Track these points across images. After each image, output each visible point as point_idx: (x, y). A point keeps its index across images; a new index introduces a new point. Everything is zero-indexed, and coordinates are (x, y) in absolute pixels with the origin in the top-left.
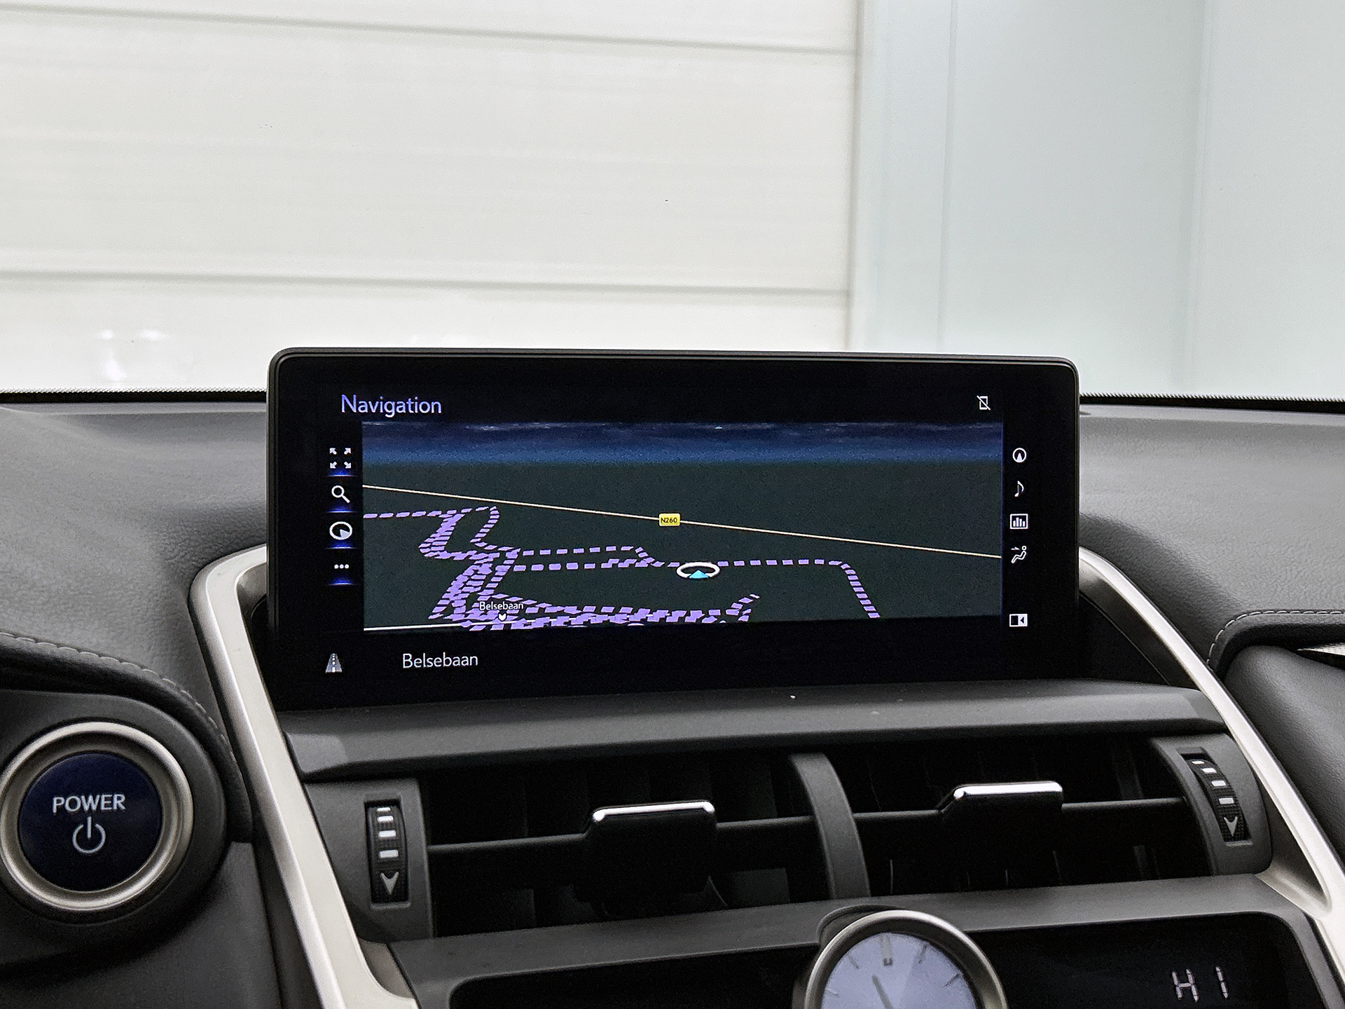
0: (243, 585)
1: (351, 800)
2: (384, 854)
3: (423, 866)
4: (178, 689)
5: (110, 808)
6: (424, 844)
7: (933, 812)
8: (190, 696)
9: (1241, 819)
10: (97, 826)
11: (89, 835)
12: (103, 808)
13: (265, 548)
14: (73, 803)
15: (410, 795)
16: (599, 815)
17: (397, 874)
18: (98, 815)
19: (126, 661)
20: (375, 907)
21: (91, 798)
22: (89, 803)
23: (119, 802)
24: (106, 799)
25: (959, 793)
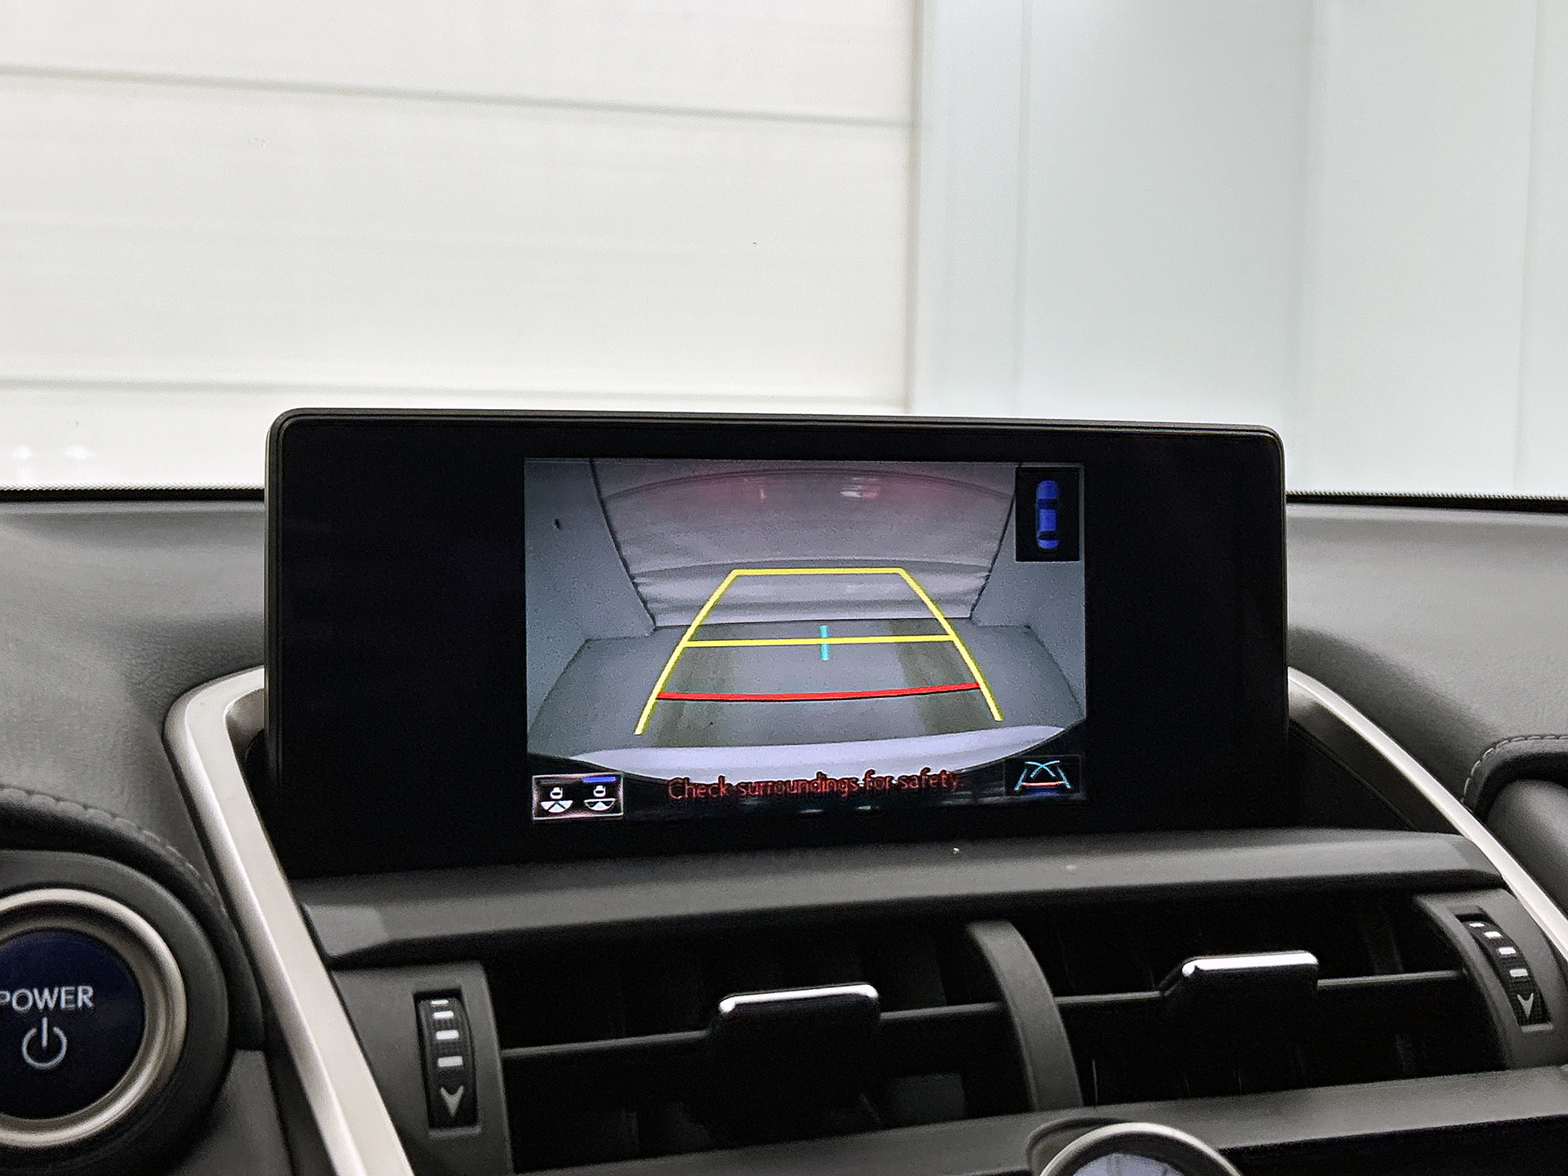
0: (235, 717)
1: (397, 990)
2: (445, 1062)
3: (495, 1078)
4: (164, 846)
5: (73, 1006)
6: (496, 1046)
7: (1155, 994)
8: (179, 855)
9: (1539, 996)
10: (57, 1030)
11: (45, 1042)
12: (63, 1005)
13: (263, 669)
14: (22, 1000)
15: (474, 983)
16: (727, 1005)
17: (461, 1090)
18: (57, 1016)
19: (94, 808)
20: (436, 1134)
21: (46, 992)
22: (45, 999)
23: (85, 997)
24: (68, 993)
25: (1188, 969)
